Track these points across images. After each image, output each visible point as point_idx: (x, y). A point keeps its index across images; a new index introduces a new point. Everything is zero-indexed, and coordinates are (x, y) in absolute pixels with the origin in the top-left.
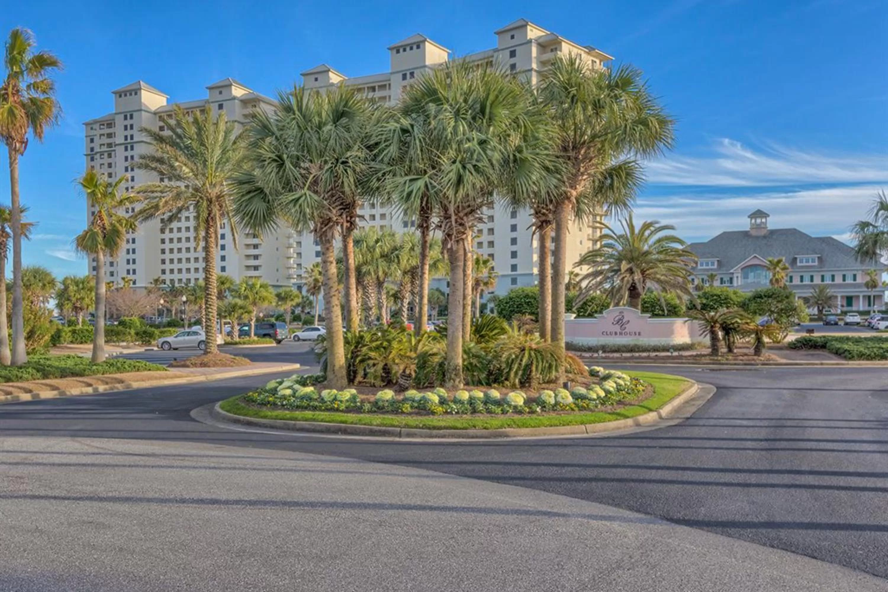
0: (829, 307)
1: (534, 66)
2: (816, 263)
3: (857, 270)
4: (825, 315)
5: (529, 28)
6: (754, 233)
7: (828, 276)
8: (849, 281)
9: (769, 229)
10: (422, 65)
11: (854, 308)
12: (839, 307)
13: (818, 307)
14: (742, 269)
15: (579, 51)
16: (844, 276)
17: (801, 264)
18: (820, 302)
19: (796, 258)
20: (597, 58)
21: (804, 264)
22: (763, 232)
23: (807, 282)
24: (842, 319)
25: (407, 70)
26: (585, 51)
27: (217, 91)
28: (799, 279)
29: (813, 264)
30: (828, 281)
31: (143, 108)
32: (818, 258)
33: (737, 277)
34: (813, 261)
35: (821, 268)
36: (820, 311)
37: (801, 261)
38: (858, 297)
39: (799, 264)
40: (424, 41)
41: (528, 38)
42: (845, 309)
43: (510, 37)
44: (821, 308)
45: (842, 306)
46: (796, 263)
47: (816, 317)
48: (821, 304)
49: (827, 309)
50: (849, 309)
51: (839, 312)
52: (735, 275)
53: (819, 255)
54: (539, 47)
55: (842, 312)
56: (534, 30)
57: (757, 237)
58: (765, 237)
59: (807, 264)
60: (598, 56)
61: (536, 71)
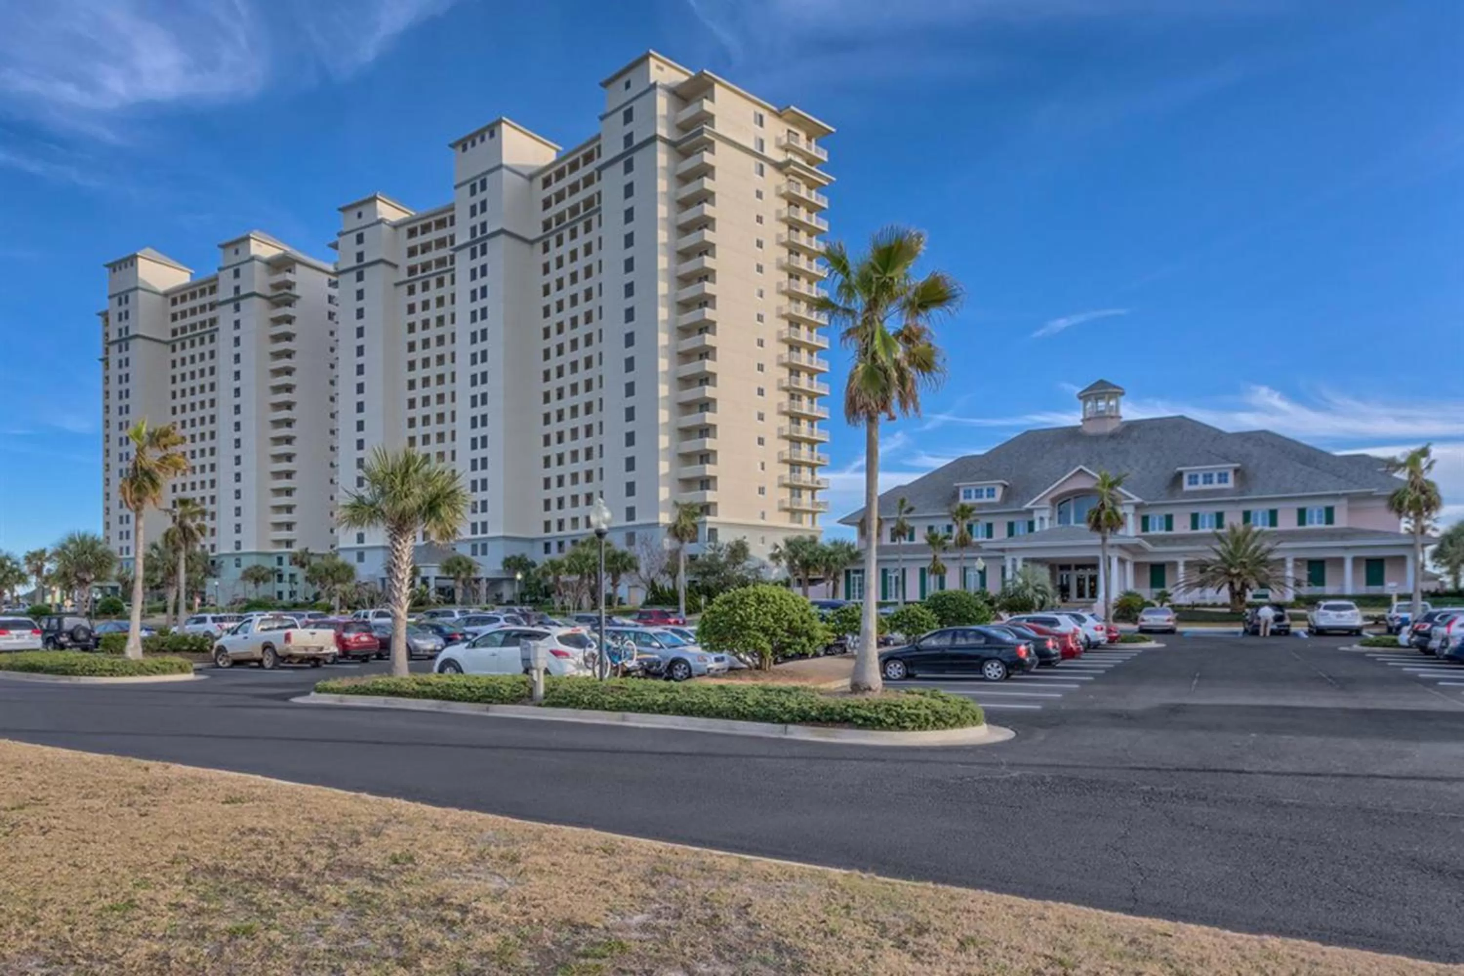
0: (1262, 586)
1: (662, 131)
2: (1230, 484)
3: (1336, 496)
4: (1249, 605)
5: (652, 62)
6: (1092, 429)
7: (1260, 510)
8: (1315, 524)
9: (1123, 420)
10: (496, 164)
11: (1329, 589)
12: (1291, 583)
13: (1232, 584)
14: (1053, 501)
15: (761, 111)
16: (1302, 513)
17: (1193, 488)
18: (1234, 571)
19: (1180, 475)
20: (799, 127)
21: (1201, 486)
22: (1111, 426)
23: (1206, 529)
24: (1303, 618)
25: (475, 178)
26: (771, 111)
27: (231, 251)
28: (1188, 522)
29: (1223, 486)
30: (1260, 525)
31: (140, 285)
32: (1236, 471)
33: (1042, 519)
34: (1223, 478)
35: (1242, 493)
36: (1237, 595)
37: (1193, 480)
38: (1340, 562)
39: (1186, 487)
40: (499, 122)
41: (652, 81)
42: (1306, 590)
43: (623, 87)
44: (1238, 587)
45: (1298, 583)
46: (1181, 486)
47: (1228, 610)
48: (1239, 575)
49: (1257, 591)
50: (1317, 590)
51: (1290, 597)
52: (1036, 516)
53: (1237, 465)
54: (675, 98)
55: (1298, 598)
56: (666, 68)
57: (1097, 438)
58: (1113, 436)
59: (1208, 487)
60: (799, 122)
61: (664, 140)
